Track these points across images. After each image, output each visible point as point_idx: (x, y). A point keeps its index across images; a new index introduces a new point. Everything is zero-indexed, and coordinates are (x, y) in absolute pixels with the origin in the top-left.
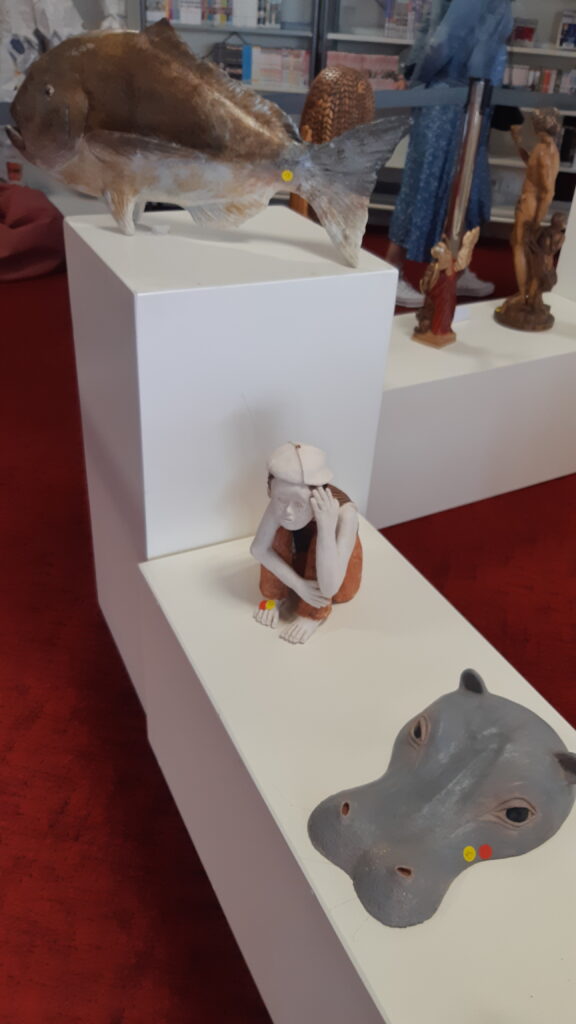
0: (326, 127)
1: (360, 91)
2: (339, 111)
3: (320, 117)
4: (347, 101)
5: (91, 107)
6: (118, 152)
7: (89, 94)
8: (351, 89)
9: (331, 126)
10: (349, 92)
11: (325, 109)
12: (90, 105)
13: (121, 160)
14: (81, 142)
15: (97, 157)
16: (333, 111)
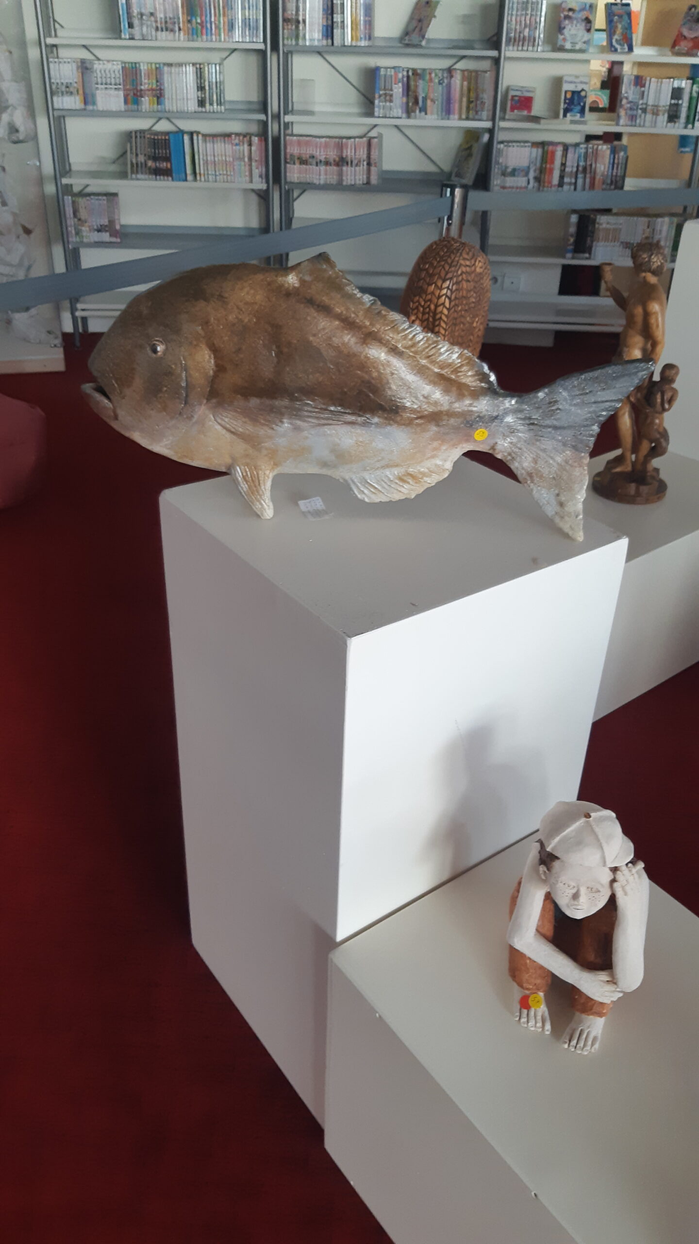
0: (441, 318)
1: (478, 270)
2: (456, 298)
3: (432, 307)
4: (465, 285)
5: (220, 369)
6: (255, 421)
7: (215, 350)
8: (468, 269)
9: (447, 316)
10: (467, 273)
11: (439, 297)
12: (217, 365)
13: (262, 431)
14: (202, 411)
15: (224, 428)
16: (450, 298)
